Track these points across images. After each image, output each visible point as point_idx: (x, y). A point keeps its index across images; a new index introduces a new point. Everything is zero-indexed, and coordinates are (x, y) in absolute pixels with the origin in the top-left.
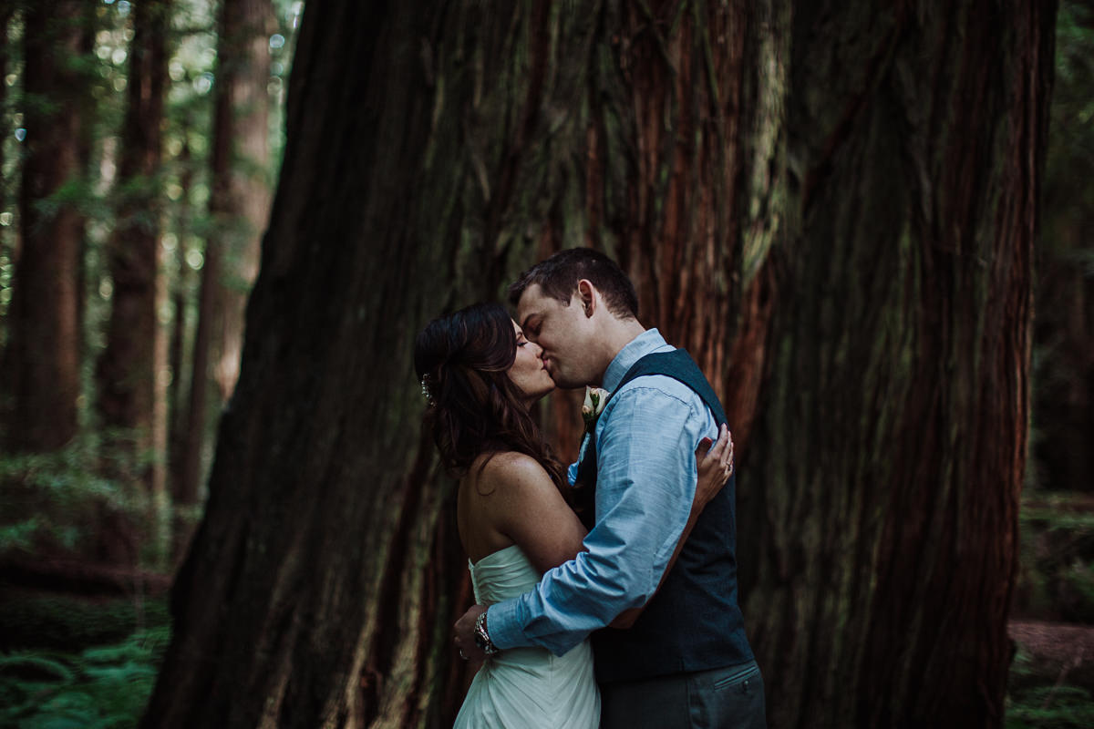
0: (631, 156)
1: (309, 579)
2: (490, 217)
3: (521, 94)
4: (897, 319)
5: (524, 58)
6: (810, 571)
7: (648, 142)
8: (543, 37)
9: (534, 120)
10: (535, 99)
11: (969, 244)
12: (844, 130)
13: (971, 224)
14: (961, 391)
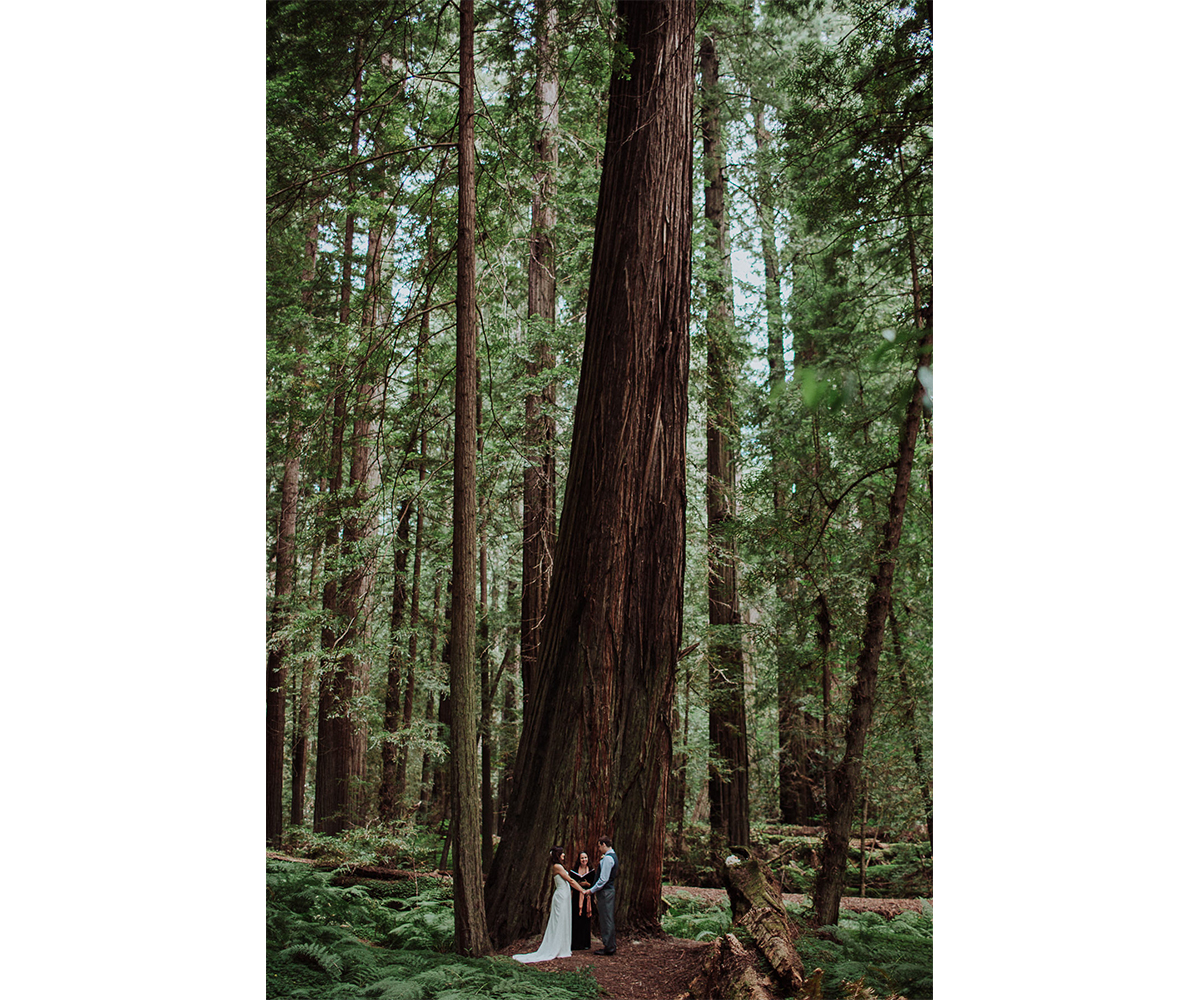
0: (590, 803)
1: (529, 876)
2: (566, 812)
3: (571, 791)
4: (639, 826)
5: (572, 784)
6: (622, 874)
7: (593, 800)
8: (575, 780)
9: (573, 796)
10: (574, 791)
11: (652, 812)
12: (630, 788)
13: (653, 807)
14: (649, 840)
